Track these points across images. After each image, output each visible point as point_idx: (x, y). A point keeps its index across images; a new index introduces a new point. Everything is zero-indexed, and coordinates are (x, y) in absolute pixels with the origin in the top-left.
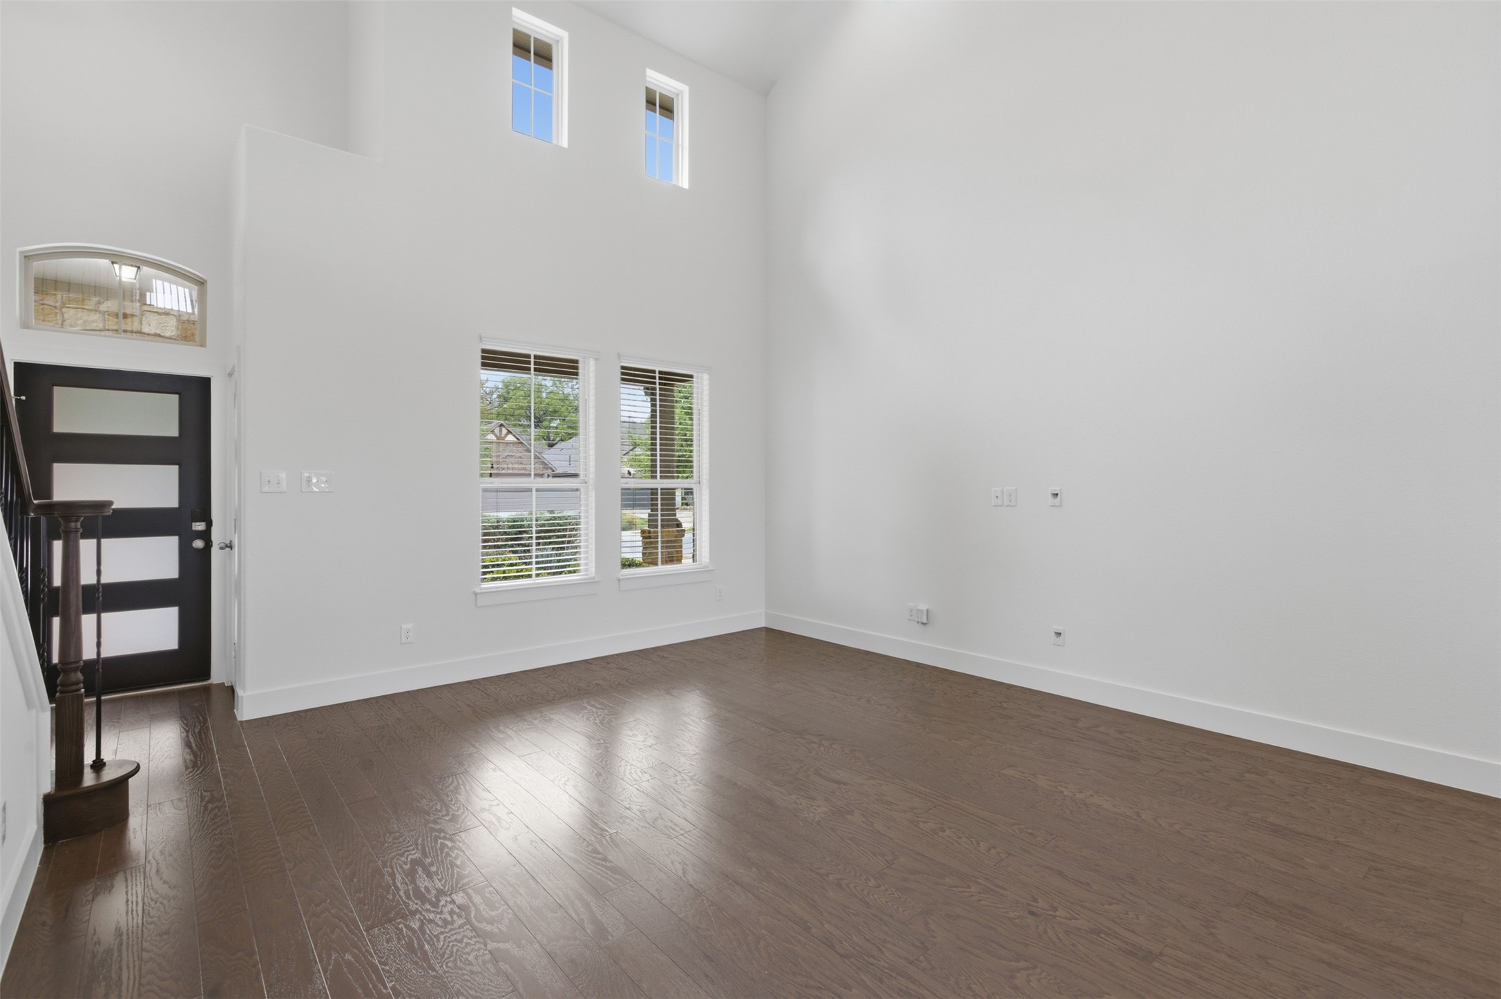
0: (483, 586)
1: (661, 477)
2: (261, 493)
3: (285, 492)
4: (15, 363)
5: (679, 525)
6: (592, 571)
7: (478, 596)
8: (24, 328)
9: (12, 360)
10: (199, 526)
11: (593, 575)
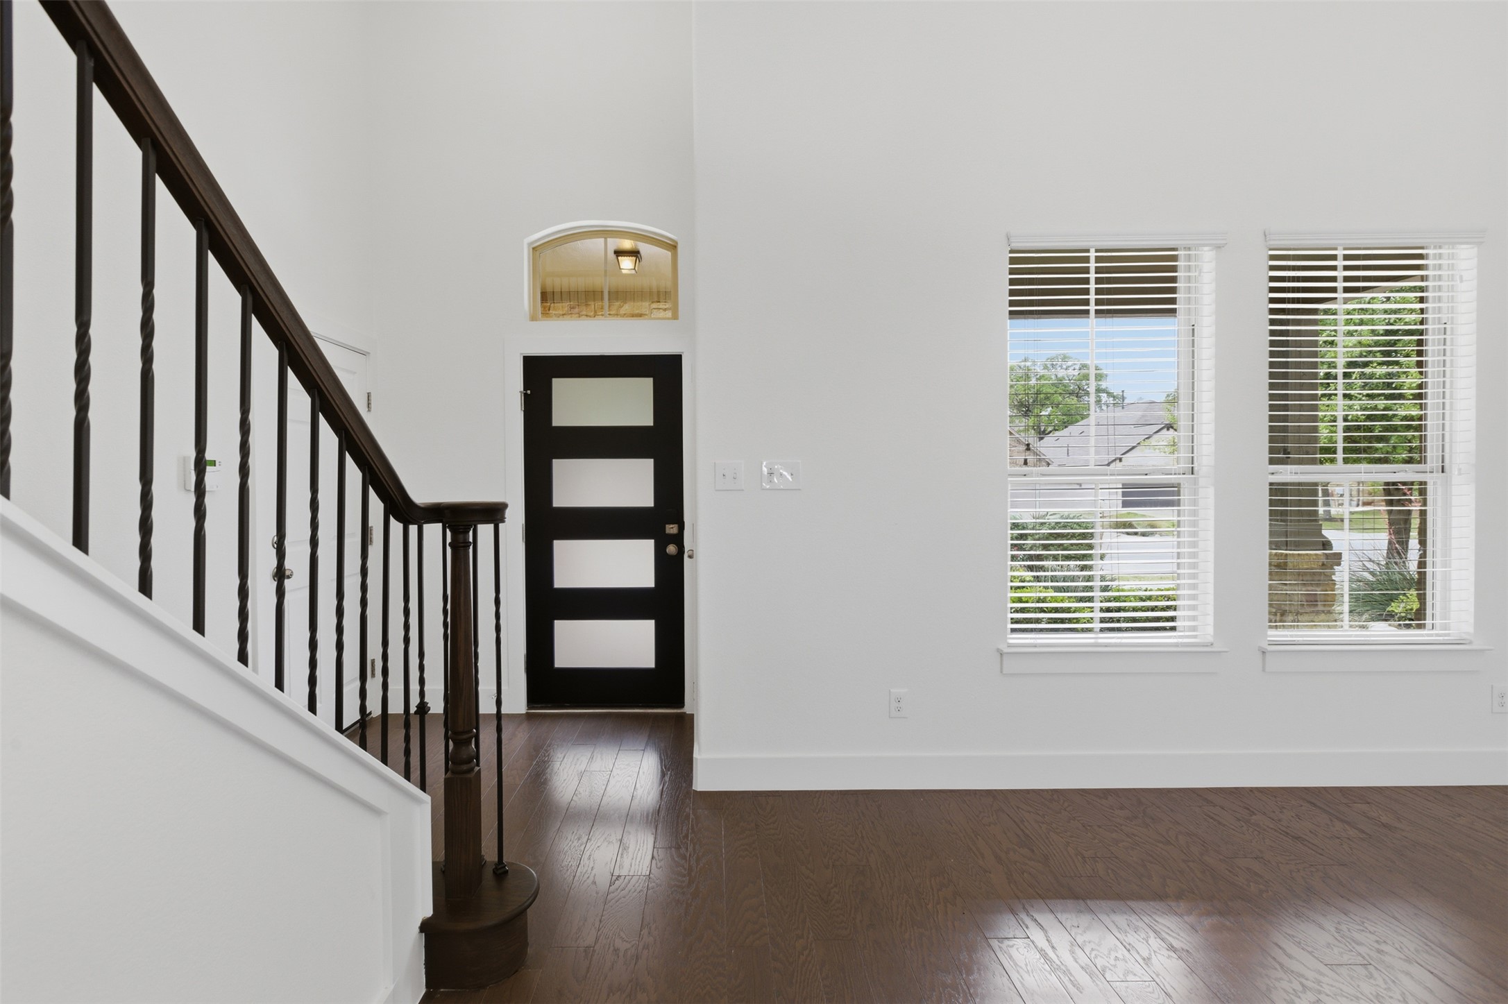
0: (1011, 641)
1: (1346, 461)
2: (716, 490)
3: (743, 490)
4: (524, 357)
5: (1326, 545)
6: (1207, 631)
7: (1005, 657)
8: (532, 320)
9: (521, 354)
10: (672, 529)
11: (1210, 639)
